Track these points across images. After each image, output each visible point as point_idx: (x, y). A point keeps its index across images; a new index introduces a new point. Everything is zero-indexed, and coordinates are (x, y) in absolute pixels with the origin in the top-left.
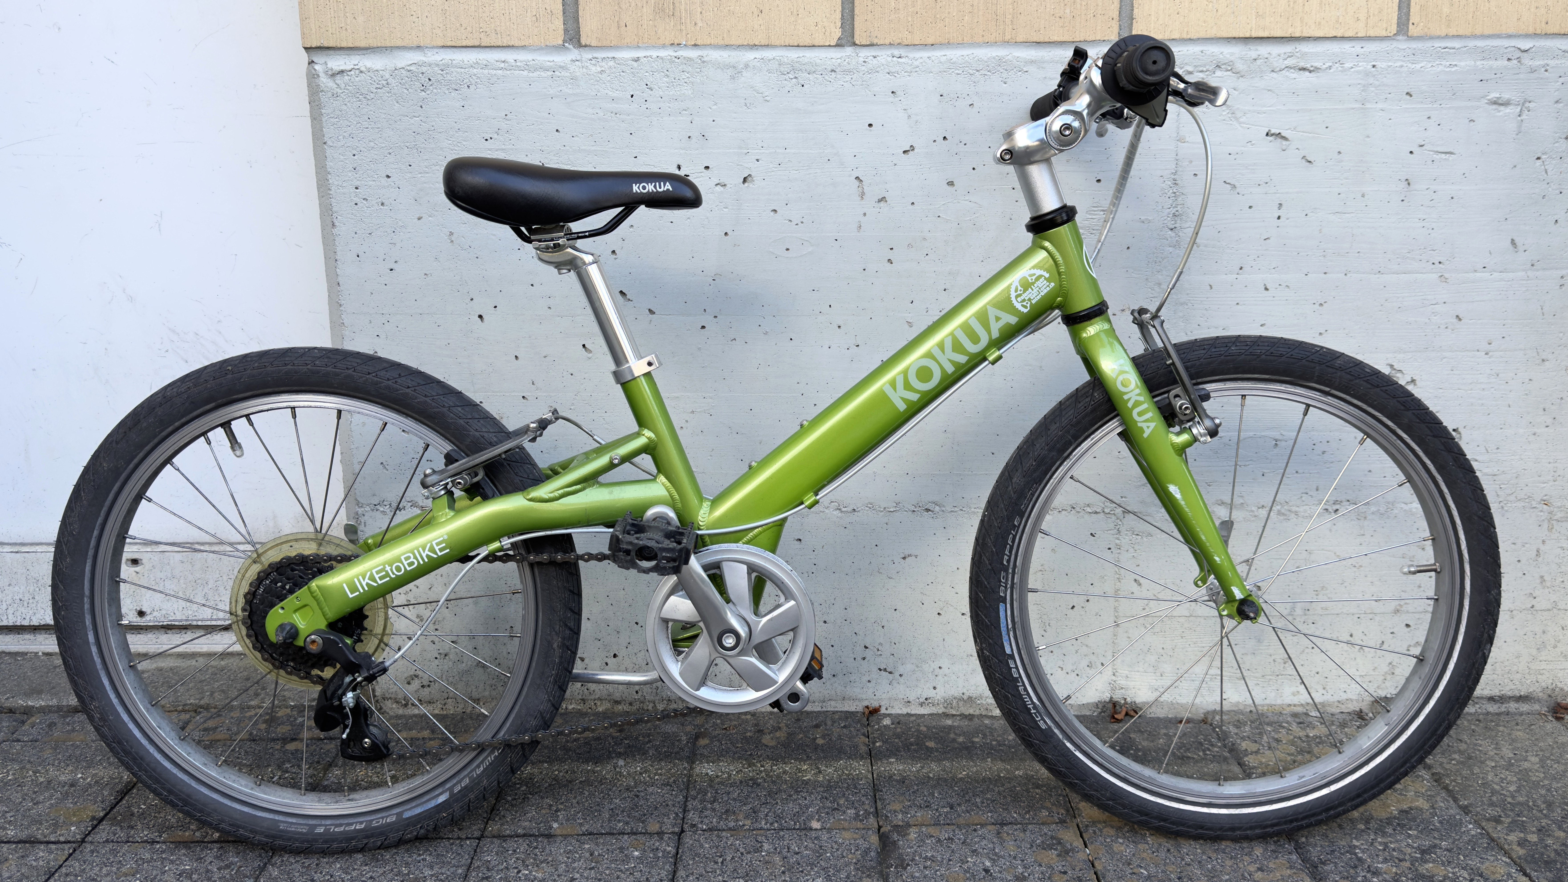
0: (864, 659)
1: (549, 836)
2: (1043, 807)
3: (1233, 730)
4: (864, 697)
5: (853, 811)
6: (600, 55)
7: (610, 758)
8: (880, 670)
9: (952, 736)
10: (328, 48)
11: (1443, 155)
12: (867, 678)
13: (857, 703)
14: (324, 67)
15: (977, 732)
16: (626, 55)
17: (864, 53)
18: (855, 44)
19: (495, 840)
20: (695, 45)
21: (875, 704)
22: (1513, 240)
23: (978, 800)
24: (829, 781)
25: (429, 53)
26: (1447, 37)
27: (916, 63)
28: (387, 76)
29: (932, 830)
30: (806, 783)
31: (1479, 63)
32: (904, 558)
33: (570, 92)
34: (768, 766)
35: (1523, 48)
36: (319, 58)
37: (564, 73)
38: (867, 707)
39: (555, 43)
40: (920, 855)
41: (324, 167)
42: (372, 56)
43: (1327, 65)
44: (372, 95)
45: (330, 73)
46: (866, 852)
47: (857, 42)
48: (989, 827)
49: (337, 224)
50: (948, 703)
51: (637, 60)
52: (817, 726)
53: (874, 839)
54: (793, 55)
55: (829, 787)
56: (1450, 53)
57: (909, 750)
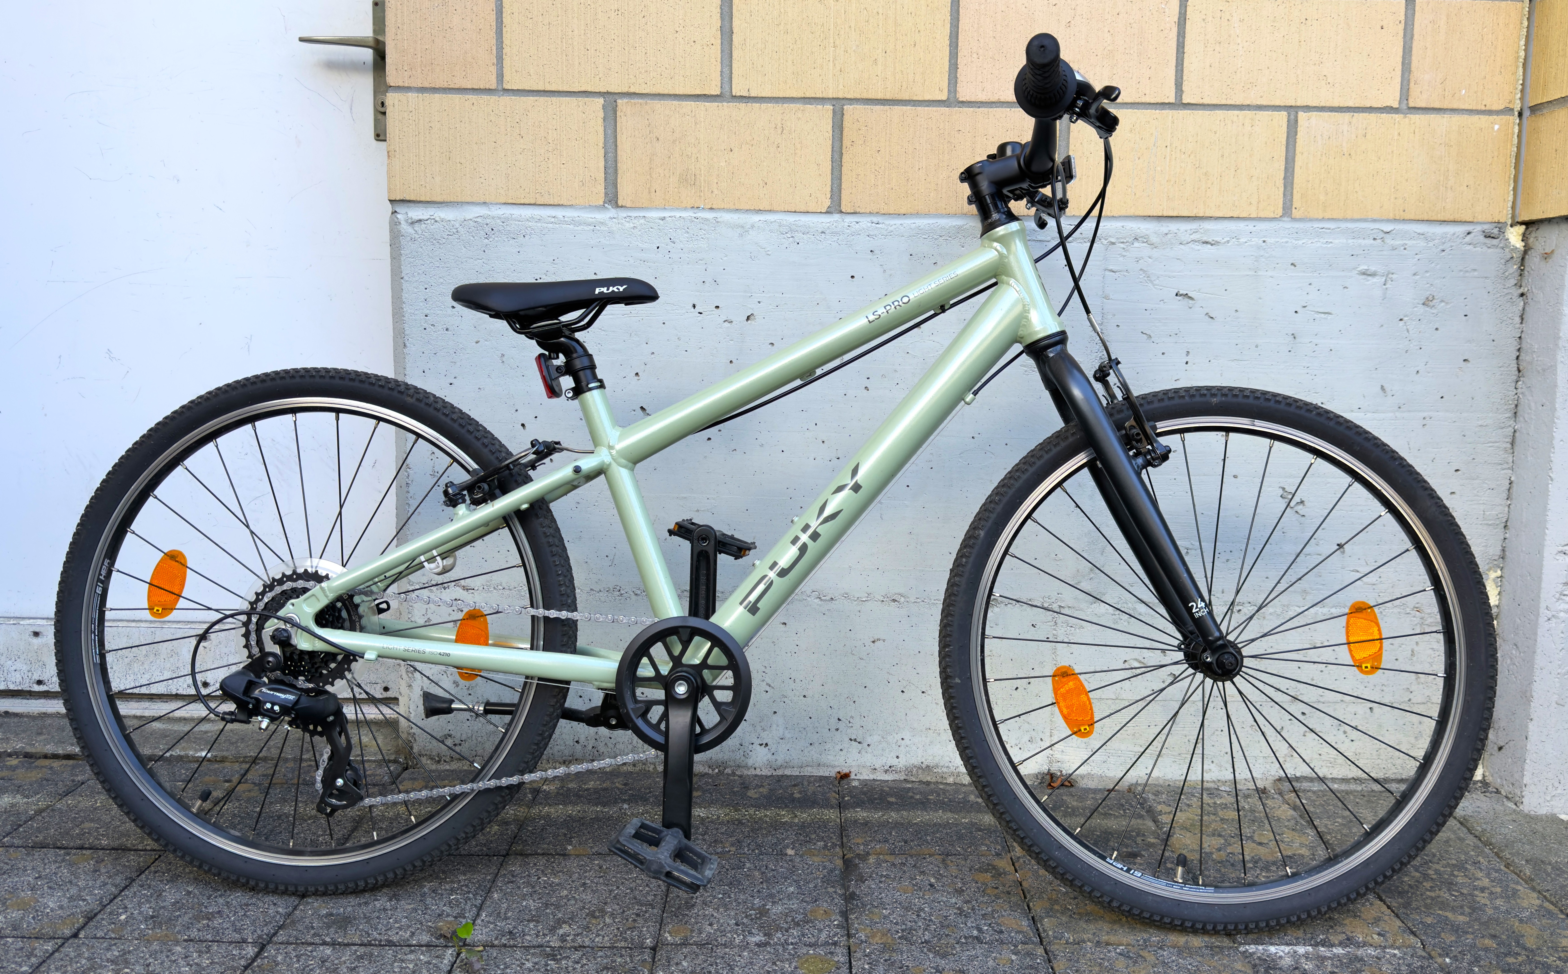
0: (837, 730)
1: (564, 855)
2: (982, 844)
3: (1151, 796)
4: (836, 764)
5: (822, 843)
6: (634, 214)
7: (615, 802)
8: (851, 740)
9: (910, 794)
10: (409, 201)
11: (1323, 315)
12: (838, 747)
13: (830, 769)
14: (405, 216)
15: (932, 792)
16: (654, 214)
17: (849, 219)
18: (841, 212)
19: (519, 857)
20: (711, 209)
21: (846, 771)
22: (1382, 387)
23: (928, 838)
24: (803, 823)
25: (493, 208)
26: (1323, 219)
27: (891, 229)
28: (457, 225)
29: (887, 858)
30: (784, 823)
31: (1350, 241)
32: (873, 642)
33: (608, 243)
34: (752, 811)
35: (1385, 230)
36: (401, 209)
37: (603, 228)
38: (839, 772)
39: (597, 204)
40: (877, 874)
41: (400, 297)
42: (446, 209)
43: (1226, 240)
44: (444, 241)
45: (410, 221)
46: (832, 871)
47: (843, 210)
48: (937, 857)
49: (408, 345)
50: (909, 770)
51: (663, 219)
52: (795, 785)
53: (839, 863)
54: (791, 219)
55: (803, 826)
56: (1326, 233)
57: (873, 803)
